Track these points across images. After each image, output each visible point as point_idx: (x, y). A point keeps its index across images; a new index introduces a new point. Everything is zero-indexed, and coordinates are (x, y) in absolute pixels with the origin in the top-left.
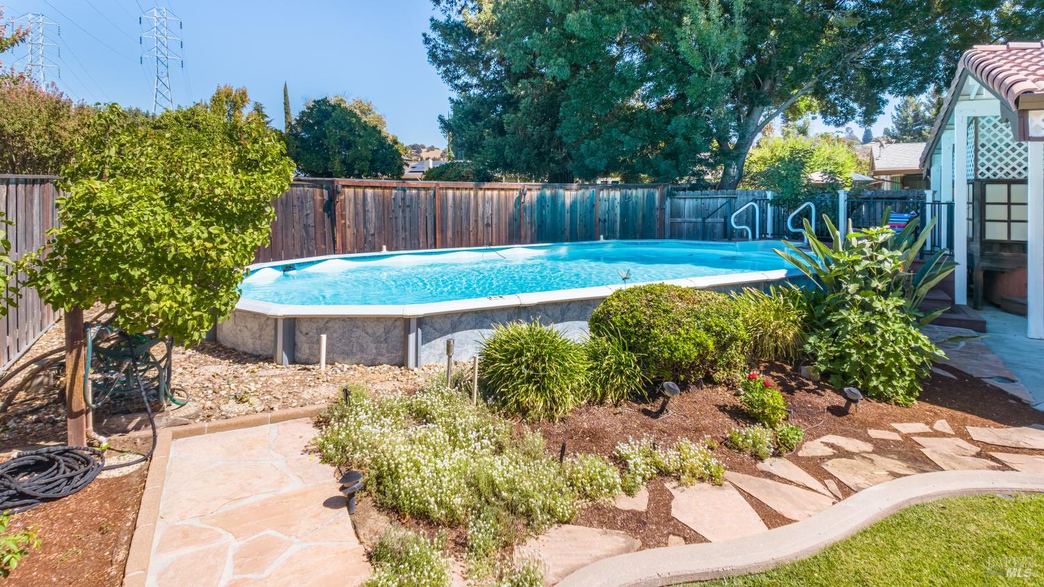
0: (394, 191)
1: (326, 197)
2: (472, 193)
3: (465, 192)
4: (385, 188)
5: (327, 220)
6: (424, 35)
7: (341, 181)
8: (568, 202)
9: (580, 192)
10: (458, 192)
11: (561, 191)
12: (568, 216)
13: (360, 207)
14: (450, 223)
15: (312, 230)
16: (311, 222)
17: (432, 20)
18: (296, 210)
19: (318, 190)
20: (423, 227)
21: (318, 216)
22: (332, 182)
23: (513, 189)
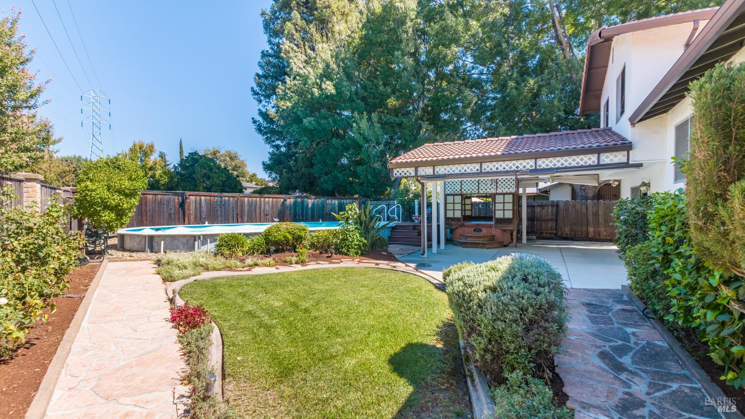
0: (216, 198)
1: (181, 200)
2: (258, 199)
3: (254, 199)
4: (211, 196)
5: (181, 212)
6: (253, 119)
7: (187, 193)
8: (310, 206)
9: (316, 200)
10: (250, 199)
11: (306, 199)
12: (310, 212)
13: (198, 206)
14: (246, 213)
15: (173, 216)
16: (172, 212)
17: (259, 110)
18: (165, 206)
19: (177, 197)
20: (231, 215)
21: (176, 210)
22: (184, 193)
23: (280, 198)
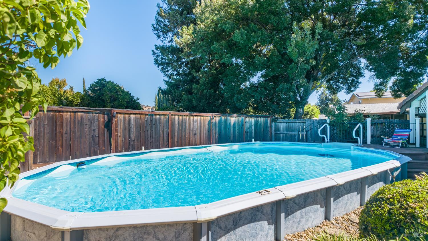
0: (147, 116)
1: (106, 119)
2: (188, 118)
3: (184, 117)
4: (142, 114)
5: (107, 133)
6: (153, 51)
7: (116, 110)
8: (232, 123)
9: (237, 118)
10: (181, 117)
11: (229, 118)
12: (232, 130)
13: (127, 125)
14: (176, 133)
15: (97, 139)
16: (96, 134)
17: (156, 45)
18: (87, 127)
19: (101, 115)
20: (162, 136)
21: (101, 131)
22: (111, 110)
23: (207, 116)
